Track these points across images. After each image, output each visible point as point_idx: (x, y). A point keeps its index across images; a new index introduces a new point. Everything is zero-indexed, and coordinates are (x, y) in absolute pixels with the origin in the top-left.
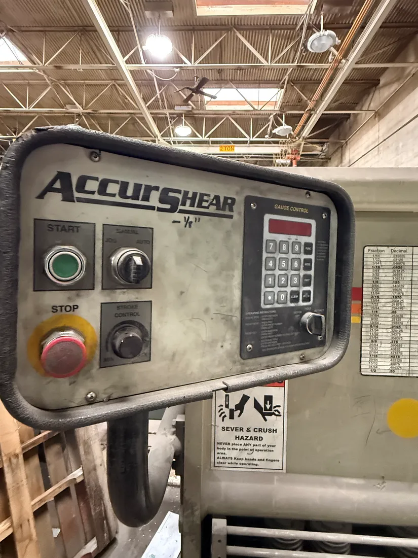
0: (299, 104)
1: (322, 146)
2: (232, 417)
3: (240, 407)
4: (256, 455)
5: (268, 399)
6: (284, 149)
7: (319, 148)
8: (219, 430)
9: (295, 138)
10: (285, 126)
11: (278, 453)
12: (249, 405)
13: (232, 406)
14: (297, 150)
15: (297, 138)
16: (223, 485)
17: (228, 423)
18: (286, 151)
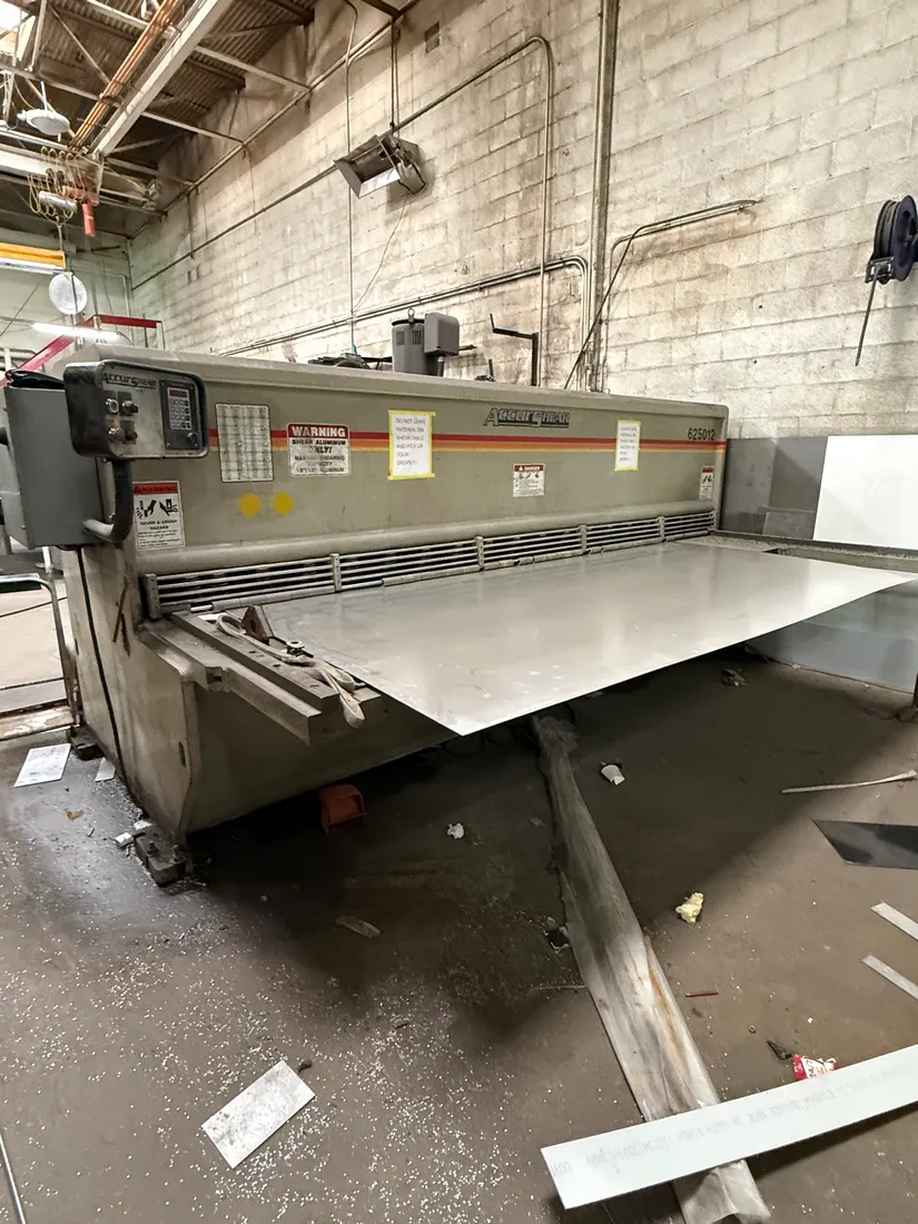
0: (77, 64)
1: (147, 184)
2: (146, 515)
3: (151, 508)
4: (166, 538)
5: (169, 501)
6: (56, 169)
7: (140, 188)
8: (138, 524)
9: (80, 148)
10: (49, 113)
11: (179, 535)
12: (157, 506)
13: (146, 508)
14: (89, 180)
15: (85, 150)
16: (148, 557)
17: (144, 519)
18: (61, 177)
